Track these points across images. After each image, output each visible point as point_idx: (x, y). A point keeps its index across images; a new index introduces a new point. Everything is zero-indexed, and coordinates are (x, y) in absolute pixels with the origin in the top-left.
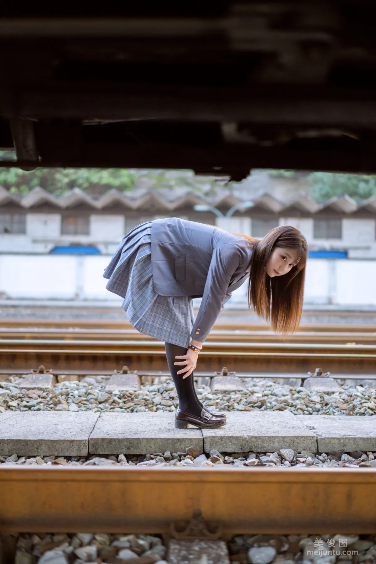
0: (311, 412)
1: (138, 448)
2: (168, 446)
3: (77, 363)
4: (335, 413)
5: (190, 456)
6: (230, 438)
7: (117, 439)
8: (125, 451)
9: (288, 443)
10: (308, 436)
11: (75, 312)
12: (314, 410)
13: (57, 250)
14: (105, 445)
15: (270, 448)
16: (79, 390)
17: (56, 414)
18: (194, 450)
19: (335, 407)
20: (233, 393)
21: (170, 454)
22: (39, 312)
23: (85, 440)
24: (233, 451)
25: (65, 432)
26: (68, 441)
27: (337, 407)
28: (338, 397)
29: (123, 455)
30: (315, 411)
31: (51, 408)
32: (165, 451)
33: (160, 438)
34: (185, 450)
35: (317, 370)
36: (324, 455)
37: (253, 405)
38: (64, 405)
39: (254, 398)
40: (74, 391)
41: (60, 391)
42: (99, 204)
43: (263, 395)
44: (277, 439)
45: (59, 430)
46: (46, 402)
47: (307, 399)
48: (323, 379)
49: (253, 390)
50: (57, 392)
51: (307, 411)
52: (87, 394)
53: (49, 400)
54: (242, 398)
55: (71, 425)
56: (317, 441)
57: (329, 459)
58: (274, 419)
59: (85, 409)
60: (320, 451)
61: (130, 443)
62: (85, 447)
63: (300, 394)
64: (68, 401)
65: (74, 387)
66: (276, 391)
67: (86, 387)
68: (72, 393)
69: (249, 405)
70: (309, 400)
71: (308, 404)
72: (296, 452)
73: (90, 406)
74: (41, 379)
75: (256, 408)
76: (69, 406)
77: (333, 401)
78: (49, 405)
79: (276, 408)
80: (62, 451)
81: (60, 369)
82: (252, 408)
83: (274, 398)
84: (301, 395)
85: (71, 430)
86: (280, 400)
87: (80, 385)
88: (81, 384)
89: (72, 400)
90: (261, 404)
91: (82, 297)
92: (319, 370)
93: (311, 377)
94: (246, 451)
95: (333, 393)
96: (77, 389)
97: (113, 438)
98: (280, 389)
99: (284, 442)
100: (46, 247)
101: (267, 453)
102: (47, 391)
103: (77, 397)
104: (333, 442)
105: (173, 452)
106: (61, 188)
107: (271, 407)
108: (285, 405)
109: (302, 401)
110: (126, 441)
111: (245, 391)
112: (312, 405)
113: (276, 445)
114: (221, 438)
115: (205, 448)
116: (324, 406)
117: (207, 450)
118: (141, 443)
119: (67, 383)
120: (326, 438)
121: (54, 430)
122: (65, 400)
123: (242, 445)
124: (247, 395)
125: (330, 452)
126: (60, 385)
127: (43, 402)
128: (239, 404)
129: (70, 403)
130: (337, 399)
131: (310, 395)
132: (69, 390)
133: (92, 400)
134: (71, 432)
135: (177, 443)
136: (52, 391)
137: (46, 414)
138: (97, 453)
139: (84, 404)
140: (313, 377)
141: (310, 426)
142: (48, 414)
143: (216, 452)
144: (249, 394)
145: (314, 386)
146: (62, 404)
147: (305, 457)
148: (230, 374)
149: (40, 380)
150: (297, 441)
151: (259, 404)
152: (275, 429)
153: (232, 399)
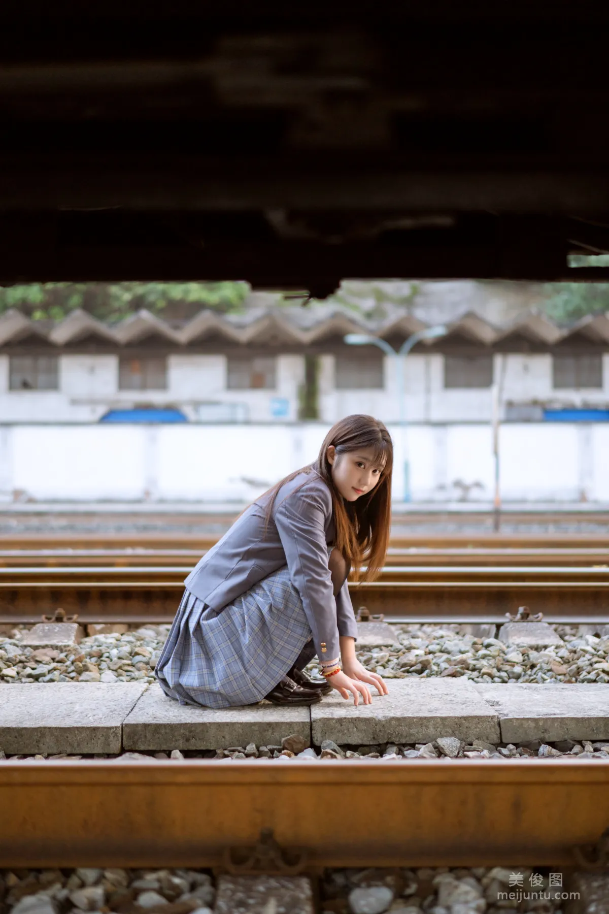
0: (506, 679)
1: (203, 739)
2: (252, 736)
3: (119, 604)
4: (547, 680)
5: (289, 752)
6: (355, 722)
7: (168, 724)
8: (181, 744)
9: (451, 728)
10: (484, 717)
11: (142, 522)
12: (511, 676)
13: (112, 417)
14: (149, 736)
15: (421, 736)
16: (120, 649)
17: (75, 688)
18: (294, 741)
19: (546, 671)
20: (376, 650)
21: (255, 748)
22: (80, 523)
23: (116, 727)
24: (360, 742)
25: (84, 714)
26: (88, 728)
27: (549, 671)
28: (553, 654)
29: (178, 751)
30: (513, 678)
31: (72, 678)
32: (248, 744)
33: (239, 721)
34: (281, 742)
35: (521, 609)
36: (511, 747)
37: (408, 669)
38: (94, 673)
39: (411, 657)
40: (112, 649)
41: (88, 650)
42: (183, 335)
43: (425, 652)
44: (432, 722)
45: (76, 712)
46: (64, 668)
47: (501, 658)
48: (530, 623)
49: (410, 644)
50: (83, 652)
51: (499, 677)
52: (133, 654)
53: (69, 665)
54: (391, 658)
55: (97, 703)
56: (499, 724)
57: (519, 753)
58: (436, 689)
59: (128, 678)
60: (504, 741)
61: (191, 732)
62: (116, 738)
63: (489, 650)
64: (100, 667)
65: (111, 643)
66: (449, 645)
67: (132, 642)
68: (108, 652)
69: (403, 669)
70: (504, 660)
71: (501, 666)
72: (464, 743)
73: (136, 674)
74: (58, 631)
75: (414, 674)
76: (100, 674)
77: (543, 662)
78: (69, 673)
79: (446, 672)
80: (78, 745)
81: (91, 613)
82: (406, 674)
83: (445, 656)
84: (492, 651)
85: (95, 712)
86: (455, 660)
87: (122, 640)
88: (126, 638)
89: (108, 665)
90: (422, 667)
91: (156, 495)
92: (525, 610)
93: (511, 621)
94: (381, 742)
95: (546, 647)
96: (117, 647)
97: (161, 722)
98: (456, 641)
99: (444, 725)
100: (93, 411)
101: (417, 745)
102: (66, 651)
103: (115, 659)
104: (526, 725)
105: (261, 746)
106: (119, 310)
107: (439, 673)
108: (462, 668)
109: (492, 662)
110: (184, 729)
111: (397, 645)
112: (508, 668)
113: (431, 731)
114: (340, 721)
115: (314, 737)
116: (529, 669)
117: (317, 740)
118: (207, 732)
119: (101, 637)
120: (515, 718)
121: (67, 712)
122: (95, 665)
123: (374, 733)
124: (400, 653)
125: (521, 742)
126: (89, 641)
127: (59, 668)
128: (385, 668)
129: (104, 669)
130: (550, 657)
131: (506, 650)
132: (103, 648)
133: (141, 665)
134: (94, 715)
135: (268, 730)
136: (76, 650)
137: (59, 687)
138: (137, 749)
139: (126, 671)
140: (514, 622)
141: (494, 700)
142: (62, 686)
143: (331, 743)
144: (402, 651)
145: (515, 635)
146: (90, 671)
147: (478, 751)
148: (374, 618)
149: (56, 633)
150: (466, 724)
151: (419, 667)
152: (433, 706)
153: (375, 659)
